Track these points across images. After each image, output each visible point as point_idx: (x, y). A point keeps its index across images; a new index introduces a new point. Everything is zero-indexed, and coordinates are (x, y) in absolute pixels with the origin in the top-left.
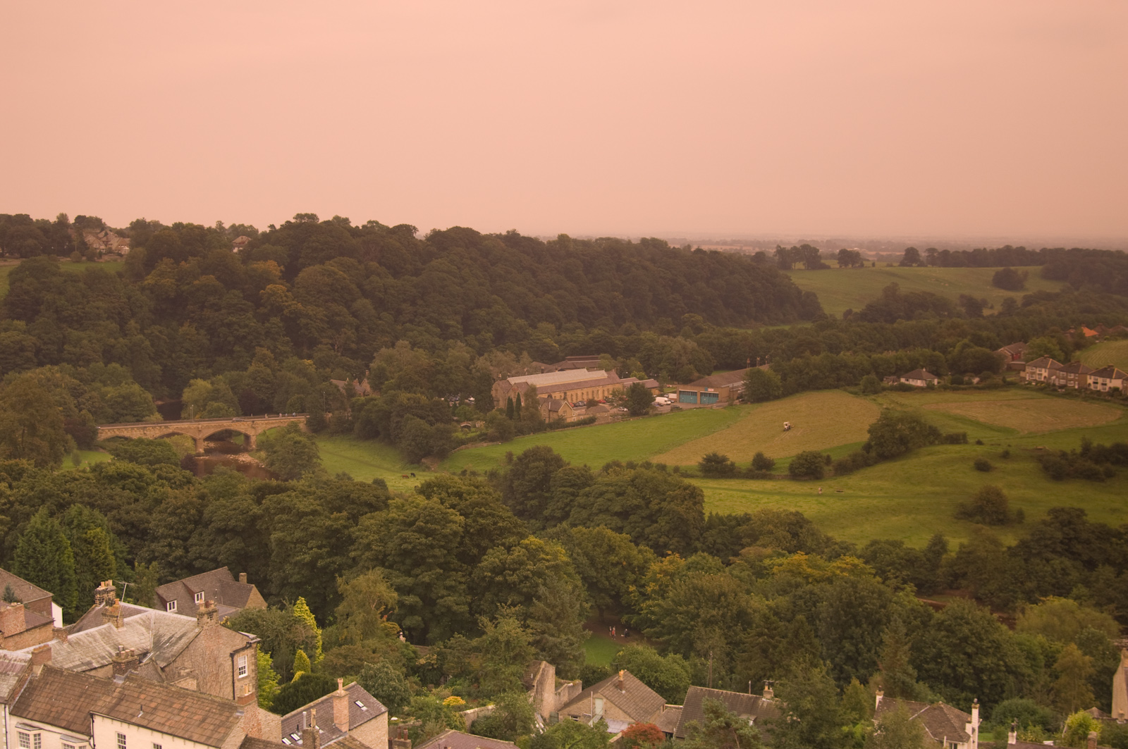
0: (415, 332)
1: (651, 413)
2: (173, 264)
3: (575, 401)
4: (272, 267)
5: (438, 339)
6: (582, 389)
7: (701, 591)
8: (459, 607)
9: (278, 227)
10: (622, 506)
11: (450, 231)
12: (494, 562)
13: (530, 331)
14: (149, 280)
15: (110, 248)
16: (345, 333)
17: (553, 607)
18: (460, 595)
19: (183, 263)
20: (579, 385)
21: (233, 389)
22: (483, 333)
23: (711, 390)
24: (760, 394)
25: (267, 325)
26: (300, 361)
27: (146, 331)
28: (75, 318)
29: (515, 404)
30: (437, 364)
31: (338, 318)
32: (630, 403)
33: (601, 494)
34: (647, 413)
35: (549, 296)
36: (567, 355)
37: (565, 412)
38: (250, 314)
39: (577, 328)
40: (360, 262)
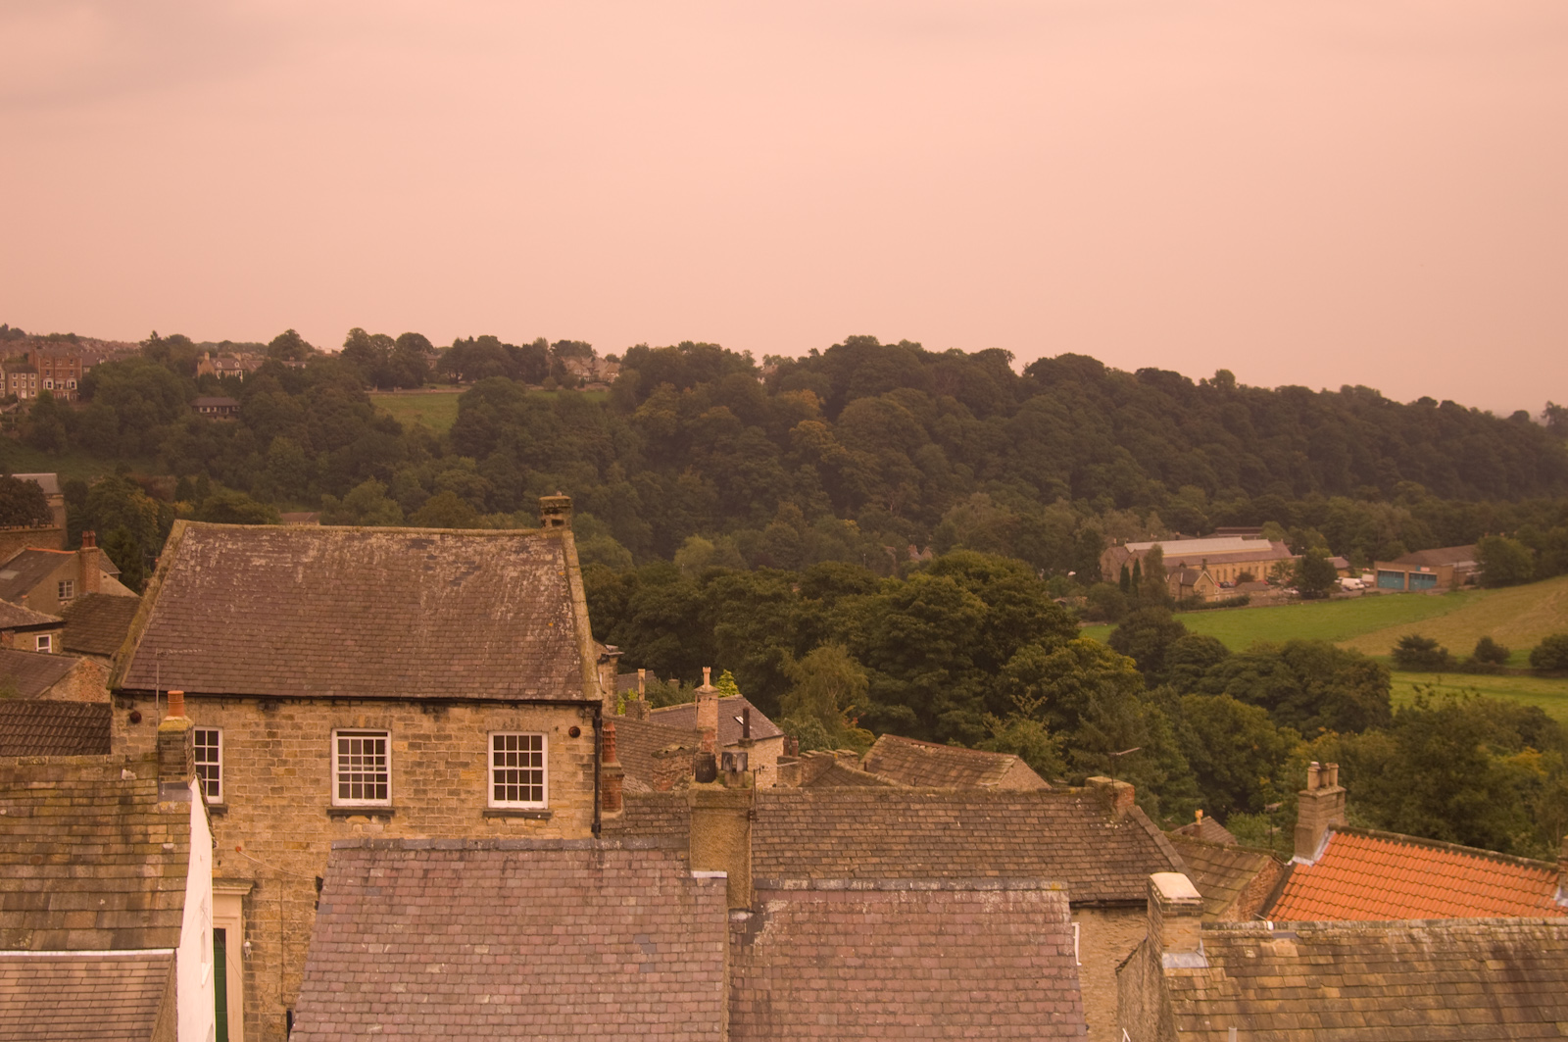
0: (1004, 492)
1: (1332, 595)
2: (674, 391)
3: (1222, 580)
4: (809, 398)
5: (1034, 502)
6: (1233, 563)
7: (1355, 756)
8: (969, 726)
9: (822, 352)
10: (1268, 689)
11: (1060, 358)
12: (1024, 663)
13: (1168, 496)
14: (642, 411)
15: (597, 376)
16: (905, 489)
17: (1108, 730)
18: (974, 711)
19: (688, 390)
20: (1229, 558)
21: (743, 553)
22: (1100, 497)
23: (1425, 570)
24: (1500, 575)
25: (797, 474)
26: (838, 521)
27: (633, 478)
28: (540, 457)
29: (1131, 573)
30: (1023, 519)
31: (895, 469)
32: (1302, 580)
33: (1237, 672)
34: (1326, 596)
35: (1199, 451)
36: (1219, 525)
37: (1203, 587)
38: (774, 459)
39: (1237, 495)
40: (930, 396)
